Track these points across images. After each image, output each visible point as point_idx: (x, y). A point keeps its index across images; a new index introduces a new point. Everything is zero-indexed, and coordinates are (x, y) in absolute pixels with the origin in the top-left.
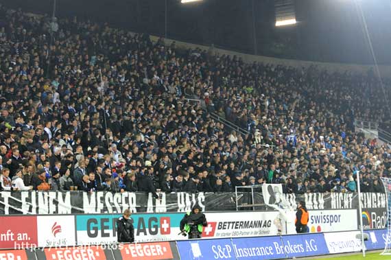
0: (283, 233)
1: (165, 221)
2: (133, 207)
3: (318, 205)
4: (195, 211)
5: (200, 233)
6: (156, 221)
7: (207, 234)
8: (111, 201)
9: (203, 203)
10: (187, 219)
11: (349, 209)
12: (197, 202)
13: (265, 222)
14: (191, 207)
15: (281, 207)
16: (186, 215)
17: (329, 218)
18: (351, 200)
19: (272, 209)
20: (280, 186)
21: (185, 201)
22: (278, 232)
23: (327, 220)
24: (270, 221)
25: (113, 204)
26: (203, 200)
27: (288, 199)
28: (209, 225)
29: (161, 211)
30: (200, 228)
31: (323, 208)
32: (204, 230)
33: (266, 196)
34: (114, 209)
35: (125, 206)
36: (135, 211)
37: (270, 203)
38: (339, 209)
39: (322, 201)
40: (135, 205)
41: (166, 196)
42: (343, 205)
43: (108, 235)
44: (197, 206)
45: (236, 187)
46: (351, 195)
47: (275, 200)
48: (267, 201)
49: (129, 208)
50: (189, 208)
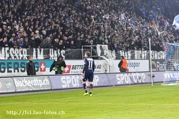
0: (108, 72)
1: (43, 64)
2: (25, 56)
3: (128, 57)
4: (60, 59)
5: (62, 71)
6: (38, 64)
7: (66, 72)
8: (13, 53)
9: (64, 55)
10: (55, 64)
11: (145, 59)
12: (61, 54)
13: (98, 65)
14: (57, 57)
15: (107, 58)
16: (55, 62)
17: (133, 64)
18: (146, 54)
19: (102, 59)
20: (107, 46)
21: (54, 53)
22: (105, 71)
23: (132, 66)
24: (101, 65)
25: (14, 54)
26: (64, 53)
27: (111, 53)
28: (67, 67)
29: (41, 59)
30: (62, 68)
31: (130, 58)
32: (64, 69)
33: (99, 52)
34: (15, 57)
35: (21, 56)
36: (26, 59)
37: (101, 55)
38: (139, 59)
39: (130, 55)
40: (26, 55)
41: (44, 51)
42: (141, 57)
43: (11, 72)
44: (61, 56)
45: (82, 46)
46: (146, 51)
47: (104, 54)
48: (99, 54)
49: (23, 56)
50: (56, 58)
